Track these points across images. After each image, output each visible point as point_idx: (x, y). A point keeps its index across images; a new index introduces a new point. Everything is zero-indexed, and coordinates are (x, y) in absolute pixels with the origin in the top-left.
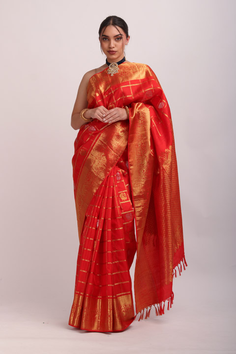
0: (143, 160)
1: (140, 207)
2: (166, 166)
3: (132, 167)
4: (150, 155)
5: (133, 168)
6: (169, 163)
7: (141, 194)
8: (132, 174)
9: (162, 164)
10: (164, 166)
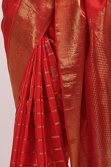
0: (72, 25)
1: (68, 82)
2: (99, 32)
3: (58, 33)
4: (81, 17)
5: (60, 34)
6: (102, 29)
7: (69, 67)
8: (59, 42)
9: (94, 30)
10: (96, 33)
